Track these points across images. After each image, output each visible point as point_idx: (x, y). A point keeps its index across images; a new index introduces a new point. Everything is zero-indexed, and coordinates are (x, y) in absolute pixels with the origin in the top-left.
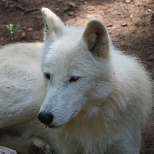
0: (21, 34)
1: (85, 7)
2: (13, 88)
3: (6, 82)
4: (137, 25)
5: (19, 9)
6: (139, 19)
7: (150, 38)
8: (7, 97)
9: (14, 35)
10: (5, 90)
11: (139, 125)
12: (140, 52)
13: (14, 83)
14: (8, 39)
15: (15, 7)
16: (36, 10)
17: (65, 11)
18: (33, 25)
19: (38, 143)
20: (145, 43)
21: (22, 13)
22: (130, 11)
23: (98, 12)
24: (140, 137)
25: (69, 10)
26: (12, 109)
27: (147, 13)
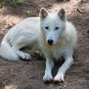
0: (32, 14)
1: (54, 5)
2: (29, 33)
3: (26, 31)
4: (72, 12)
5: (31, 5)
6: (73, 10)
7: (76, 16)
8: (27, 36)
9: (30, 15)
10: (26, 33)
11: (72, 46)
12: (73, 21)
13: (29, 31)
14: (28, 16)
15: (30, 5)
16: (37, 6)
17: (47, 7)
18: (36, 11)
19: (38, 52)
20: (75, 18)
21: (33, 7)
22: (70, 7)
23: (59, 7)
24: (72, 50)
25: (49, 6)
26: (28, 40)
27: (75, 8)
